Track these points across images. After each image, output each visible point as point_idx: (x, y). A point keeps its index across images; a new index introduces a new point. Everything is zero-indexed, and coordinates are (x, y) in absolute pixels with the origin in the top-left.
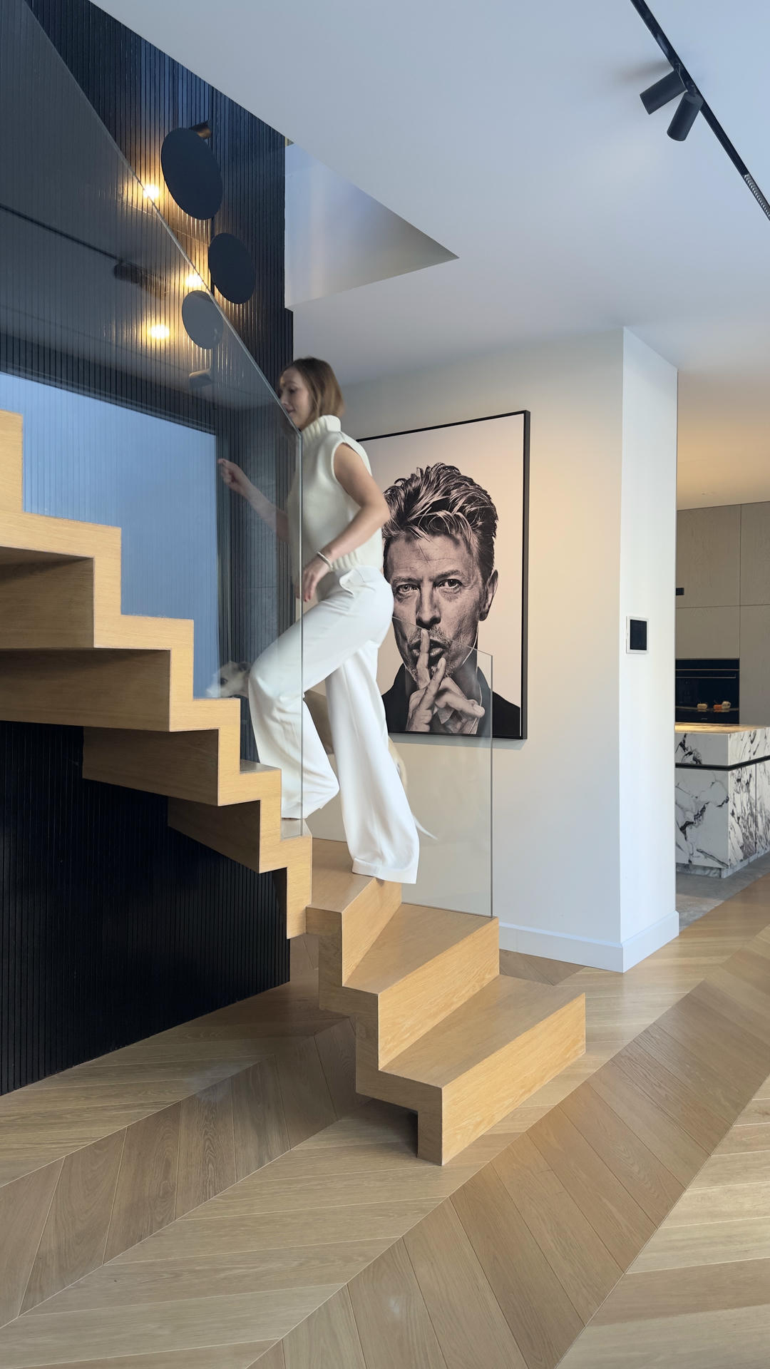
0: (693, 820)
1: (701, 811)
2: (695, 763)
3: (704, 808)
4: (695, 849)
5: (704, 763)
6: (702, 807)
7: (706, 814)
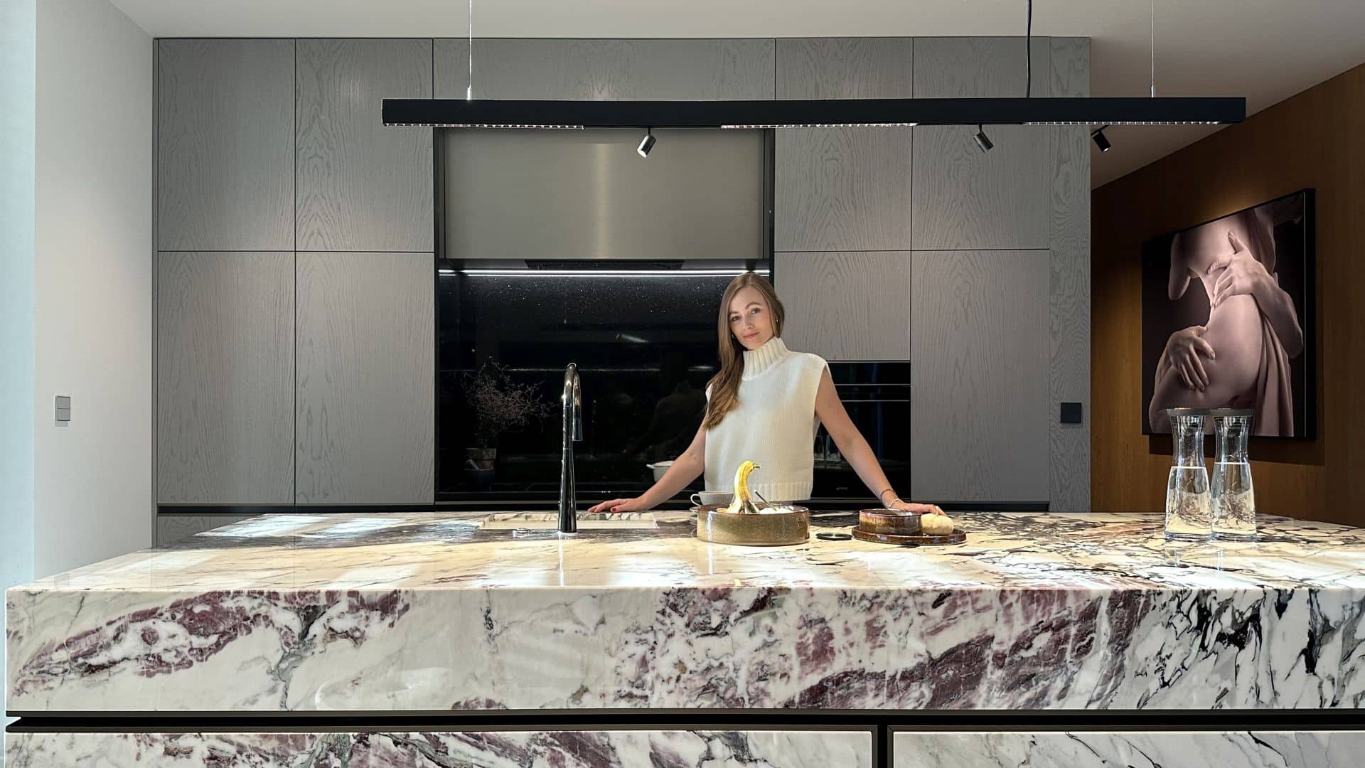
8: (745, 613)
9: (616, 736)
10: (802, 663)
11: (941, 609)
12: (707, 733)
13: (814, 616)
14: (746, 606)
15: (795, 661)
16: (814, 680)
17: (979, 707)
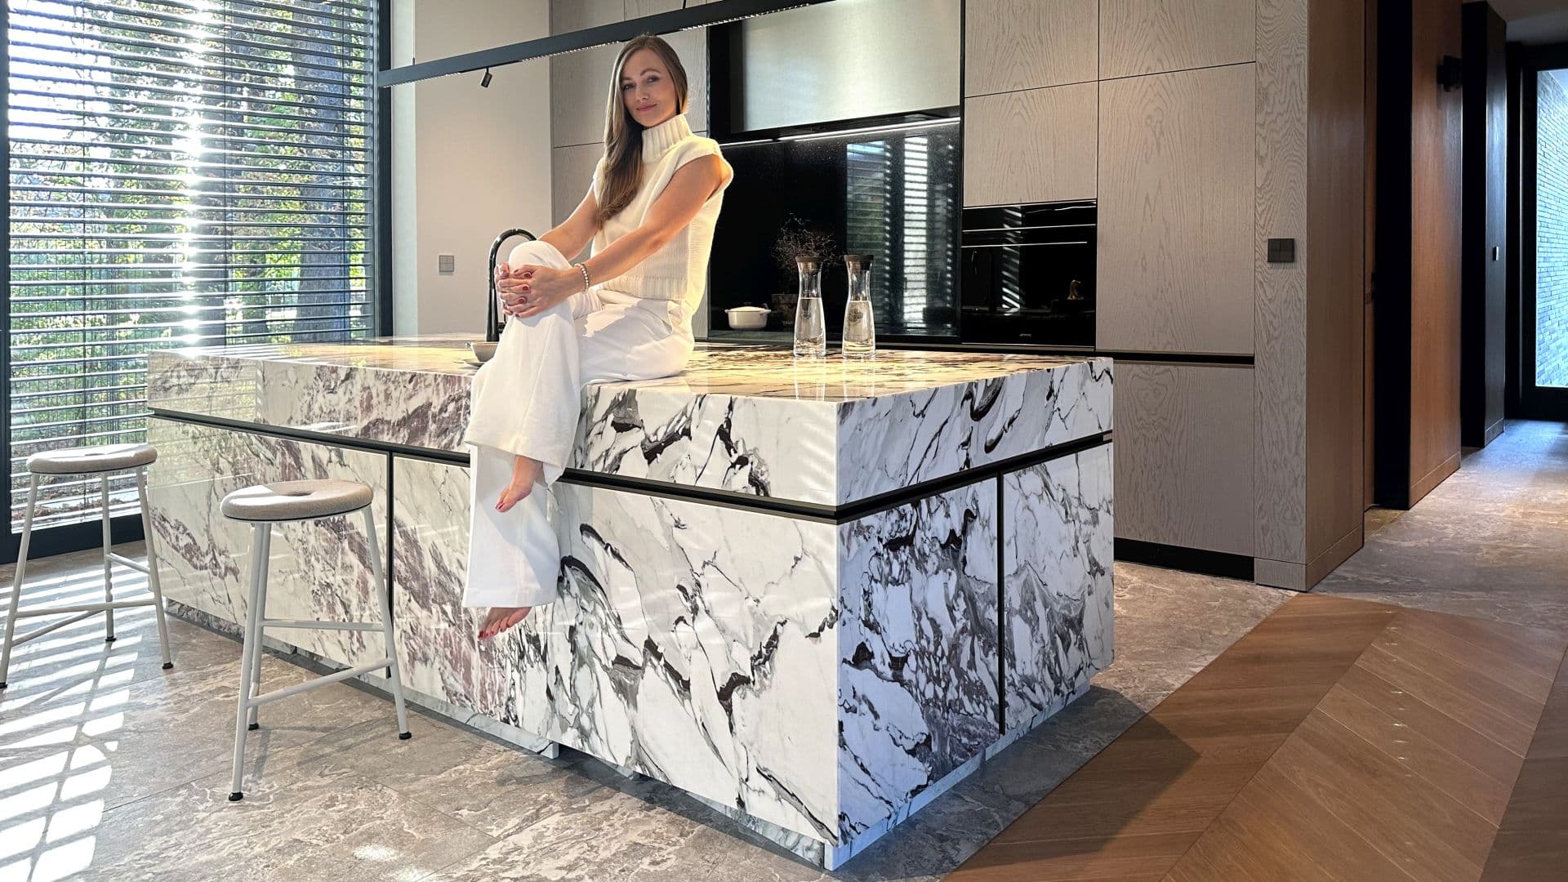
0: (749, 673)
1: (767, 647)
2: (753, 491)
3: (775, 637)
4: (753, 766)
5: (777, 493)
6: (771, 633)
7: (779, 655)
8: (343, 381)
9: (301, 444)
10: (362, 412)
11: (412, 384)
12: (330, 447)
13: (366, 385)
14: (343, 378)
15: (359, 411)
16: (365, 423)
17: (426, 446)
